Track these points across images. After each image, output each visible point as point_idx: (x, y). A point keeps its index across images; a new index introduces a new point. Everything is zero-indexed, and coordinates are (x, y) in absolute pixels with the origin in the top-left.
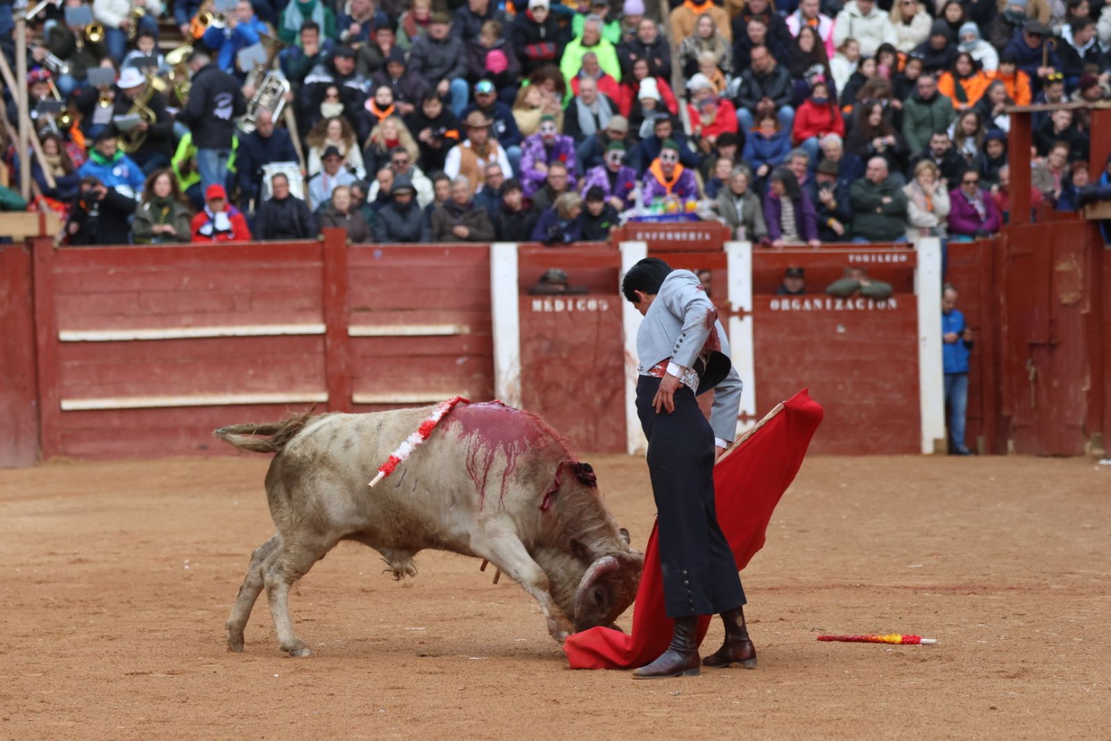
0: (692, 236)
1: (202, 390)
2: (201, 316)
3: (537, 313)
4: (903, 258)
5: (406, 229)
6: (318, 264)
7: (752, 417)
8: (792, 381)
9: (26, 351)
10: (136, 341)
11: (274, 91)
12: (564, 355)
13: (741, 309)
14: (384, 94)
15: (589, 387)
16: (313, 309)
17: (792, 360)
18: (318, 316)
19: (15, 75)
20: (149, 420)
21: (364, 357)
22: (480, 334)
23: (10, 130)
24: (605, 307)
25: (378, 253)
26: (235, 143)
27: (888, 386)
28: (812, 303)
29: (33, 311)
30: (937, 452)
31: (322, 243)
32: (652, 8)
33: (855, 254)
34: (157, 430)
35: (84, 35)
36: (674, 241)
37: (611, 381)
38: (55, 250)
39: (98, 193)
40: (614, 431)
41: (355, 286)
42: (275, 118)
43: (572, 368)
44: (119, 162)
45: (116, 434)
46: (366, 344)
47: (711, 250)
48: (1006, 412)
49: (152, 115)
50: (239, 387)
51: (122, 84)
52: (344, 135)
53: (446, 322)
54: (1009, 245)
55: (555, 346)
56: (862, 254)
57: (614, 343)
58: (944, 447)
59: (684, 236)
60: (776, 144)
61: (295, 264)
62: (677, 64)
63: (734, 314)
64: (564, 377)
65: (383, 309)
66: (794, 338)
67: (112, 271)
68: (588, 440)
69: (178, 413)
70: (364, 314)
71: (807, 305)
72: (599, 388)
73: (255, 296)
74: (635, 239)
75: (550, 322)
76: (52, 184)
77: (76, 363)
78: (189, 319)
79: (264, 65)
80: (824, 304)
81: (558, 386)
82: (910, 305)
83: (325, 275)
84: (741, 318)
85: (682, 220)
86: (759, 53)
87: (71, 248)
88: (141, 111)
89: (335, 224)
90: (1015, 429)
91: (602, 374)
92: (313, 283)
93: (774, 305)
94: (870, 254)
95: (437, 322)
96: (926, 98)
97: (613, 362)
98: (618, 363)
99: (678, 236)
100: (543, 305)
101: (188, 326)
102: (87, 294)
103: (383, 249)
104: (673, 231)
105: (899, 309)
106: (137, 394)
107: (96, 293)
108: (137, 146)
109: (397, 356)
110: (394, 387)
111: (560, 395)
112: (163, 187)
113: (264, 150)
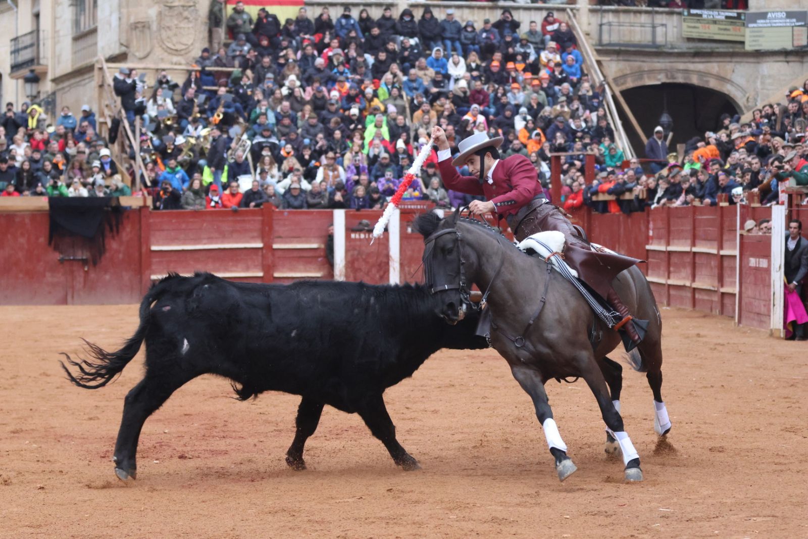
0: (419, 207)
2: (211, 240)
3: (353, 239)
5: (296, 203)
6: (260, 218)
9: (137, 254)
10: (184, 250)
11: (244, 146)
12: (364, 257)
14: (289, 147)
15: (374, 271)
16: (257, 237)
18: (260, 240)
19: (135, 139)
21: (279, 258)
23: (132, 162)
24: (382, 237)
25: (286, 214)
26: (226, 168)
29: (140, 237)
31: (262, 209)
32: (402, 111)
35: (164, 121)
36: (411, 209)
37: (385, 268)
38: (150, 212)
39: (167, 188)
41: (276, 227)
42: (244, 157)
43: (367, 263)
44: (177, 173)
46: (280, 252)
51: (177, 143)
52: (271, 164)
53: (313, 243)
55: (360, 253)
57: (385, 252)
59: (415, 207)
61: (251, 218)
62: (412, 134)
64: (364, 267)
65: (287, 237)
67: (174, 221)
70: (280, 239)
72: (378, 271)
73: (232, 232)
75: (358, 243)
76: (149, 184)
77: (157, 260)
78: (205, 241)
79: (240, 135)
81: (360, 269)
83: (263, 222)
85: (414, 200)
87: (156, 211)
88: (186, 154)
91: (380, 265)
92: (258, 226)
95: (311, 243)
96: (516, 149)
97: (385, 260)
98: (387, 260)
99: (413, 207)
100: (355, 236)
101: (205, 244)
102: (163, 230)
104: (411, 205)
107: (167, 230)
108: (186, 168)
109: (293, 257)
110: (291, 270)
111: (362, 273)
112: (196, 185)
113: (238, 169)
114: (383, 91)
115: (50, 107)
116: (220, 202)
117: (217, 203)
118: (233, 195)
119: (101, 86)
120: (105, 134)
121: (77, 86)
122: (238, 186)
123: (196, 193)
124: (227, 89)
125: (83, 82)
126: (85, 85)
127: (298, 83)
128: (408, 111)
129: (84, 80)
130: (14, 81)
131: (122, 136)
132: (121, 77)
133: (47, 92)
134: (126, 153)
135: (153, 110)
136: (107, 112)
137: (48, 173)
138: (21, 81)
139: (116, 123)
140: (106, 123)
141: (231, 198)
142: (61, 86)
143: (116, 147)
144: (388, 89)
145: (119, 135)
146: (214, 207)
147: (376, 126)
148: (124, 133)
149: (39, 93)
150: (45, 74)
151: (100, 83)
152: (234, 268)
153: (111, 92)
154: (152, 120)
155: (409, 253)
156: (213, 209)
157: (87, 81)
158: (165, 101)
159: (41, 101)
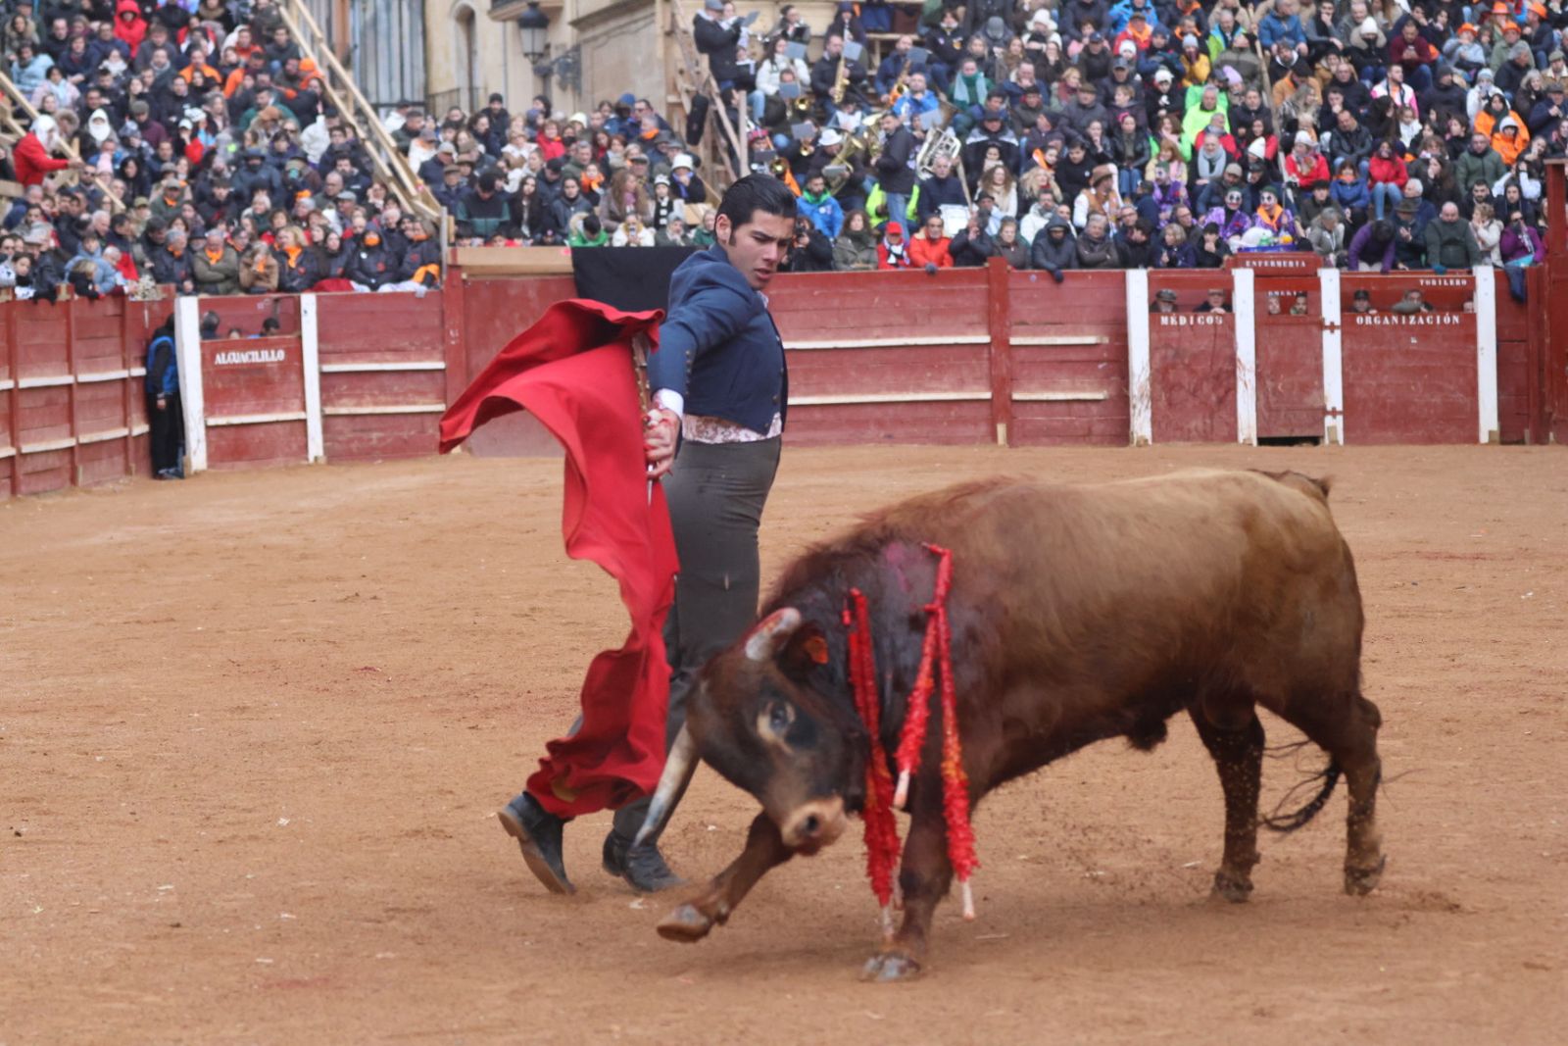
0: (1291, 264)
1: (889, 389)
2: (889, 328)
3: (1165, 326)
4: (1464, 282)
5: (1059, 258)
6: (984, 286)
7: (1340, 413)
8: (1374, 383)
10: (836, 349)
11: (948, 147)
12: (1186, 361)
13: (1332, 324)
15: (1206, 387)
16: (979, 323)
17: (1373, 366)
18: (985, 330)
19: (737, 133)
20: (845, 414)
21: (1021, 363)
22: (1117, 344)
24: (1221, 322)
25: (1033, 278)
26: (916, 190)
27: (1452, 388)
28: (1390, 319)
30: (1491, 442)
31: (987, 269)
33: (1425, 279)
34: (851, 423)
36: (1276, 268)
37: (1225, 383)
40: (1227, 424)
41: (1016, 305)
42: (949, 164)
43: (1193, 372)
44: (824, 204)
45: (816, 425)
46: (1023, 352)
47: (1307, 276)
48: (1547, 409)
49: (851, 167)
50: (919, 388)
51: (823, 142)
52: (1007, 181)
53: (1089, 334)
54: (1549, 273)
55: (1179, 354)
56: (1430, 279)
57: (1228, 351)
58: (1497, 438)
59: (1284, 264)
60: (1356, 190)
61: (965, 287)
62: (1277, 124)
63: (1326, 327)
64: (1186, 380)
65: (1037, 323)
66: (1375, 348)
67: (816, 293)
68: (1205, 431)
69: (869, 409)
70: (1022, 327)
71: (1386, 321)
72: (1214, 389)
73: (931, 313)
74: (1244, 266)
75: (1175, 334)
78: (877, 332)
79: (940, 126)
80: (1400, 320)
81: (1181, 387)
82: (1471, 320)
83: (990, 296)
84: (1332, 332)
85: (1282, 250)
86: (1345, 117)
87: (782, 274)
88: (841, 163)
89: (1000, 253)
90: (1555, 423)
91: (1217, 377)
92: (980, 302)
93: (1359, 320)
94: (1437, 279)
95: (1082, 333)
96: (1479, 152)
97: (1227, 367)
98: (1230, 368)
99: (1279, 264)
100: (1169, 320)
101: (878, 337)
102: (796, 310)
103: (1037, 274)
104: (1275, 260)
105: (1461, 324)
106: (836, 393)
107: (805, 310)
108: (837, 191)
109: (1048, 362)
110: (1046, 387)
111: (1183, 394)
112: (857, 224)
113: (940, 192)
114: (1216, 42)
115: (569, 75)
116: (905, 254)
117: (899, 257)
118: (931, 241)
119: (669, 34)
120: (680, 126)
121: (623, 33)
122: (941, 226)
123: (859, 239)
124: (915, 37)
125: (633, 27)
126: (637, 31)
127: (1053, 26)
128: (1266, 78)
129: (636, 21)
130: (498, 26)
131: (713, 131)
132: (709, 17)
133: (564, 45)
134: (722, 162)
135: (770, 81)
136: (683, 84)
137: (572, 201)
138: (511, 26)
139: (701, 105)
140: (680, 105)
141: (927, 247)
142: (589, 34)
143: (702, 151)
144: (1225, 38)
145: (707, 128)
146: (896, 265)
147: (1203, 108)
148: (715, 124)
149: (548, 47)
150: (558, 10)
151: (668, 28)
152: (934, 384)
153: (690, 45)
154: (768, 99)
155: (1273, 353)
156: (893, 270)
157: (641, 24)
158: (792, 62)
159: (553, 63)
